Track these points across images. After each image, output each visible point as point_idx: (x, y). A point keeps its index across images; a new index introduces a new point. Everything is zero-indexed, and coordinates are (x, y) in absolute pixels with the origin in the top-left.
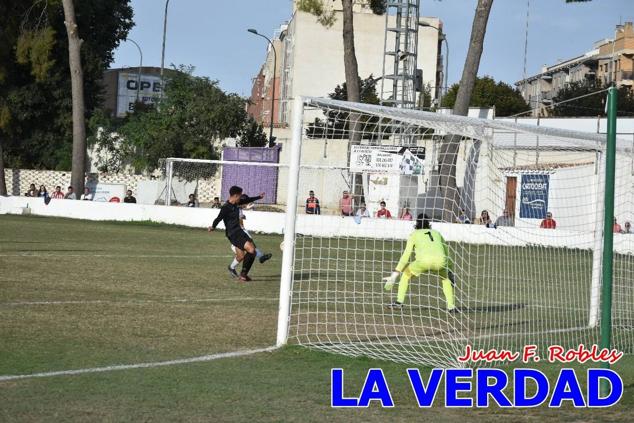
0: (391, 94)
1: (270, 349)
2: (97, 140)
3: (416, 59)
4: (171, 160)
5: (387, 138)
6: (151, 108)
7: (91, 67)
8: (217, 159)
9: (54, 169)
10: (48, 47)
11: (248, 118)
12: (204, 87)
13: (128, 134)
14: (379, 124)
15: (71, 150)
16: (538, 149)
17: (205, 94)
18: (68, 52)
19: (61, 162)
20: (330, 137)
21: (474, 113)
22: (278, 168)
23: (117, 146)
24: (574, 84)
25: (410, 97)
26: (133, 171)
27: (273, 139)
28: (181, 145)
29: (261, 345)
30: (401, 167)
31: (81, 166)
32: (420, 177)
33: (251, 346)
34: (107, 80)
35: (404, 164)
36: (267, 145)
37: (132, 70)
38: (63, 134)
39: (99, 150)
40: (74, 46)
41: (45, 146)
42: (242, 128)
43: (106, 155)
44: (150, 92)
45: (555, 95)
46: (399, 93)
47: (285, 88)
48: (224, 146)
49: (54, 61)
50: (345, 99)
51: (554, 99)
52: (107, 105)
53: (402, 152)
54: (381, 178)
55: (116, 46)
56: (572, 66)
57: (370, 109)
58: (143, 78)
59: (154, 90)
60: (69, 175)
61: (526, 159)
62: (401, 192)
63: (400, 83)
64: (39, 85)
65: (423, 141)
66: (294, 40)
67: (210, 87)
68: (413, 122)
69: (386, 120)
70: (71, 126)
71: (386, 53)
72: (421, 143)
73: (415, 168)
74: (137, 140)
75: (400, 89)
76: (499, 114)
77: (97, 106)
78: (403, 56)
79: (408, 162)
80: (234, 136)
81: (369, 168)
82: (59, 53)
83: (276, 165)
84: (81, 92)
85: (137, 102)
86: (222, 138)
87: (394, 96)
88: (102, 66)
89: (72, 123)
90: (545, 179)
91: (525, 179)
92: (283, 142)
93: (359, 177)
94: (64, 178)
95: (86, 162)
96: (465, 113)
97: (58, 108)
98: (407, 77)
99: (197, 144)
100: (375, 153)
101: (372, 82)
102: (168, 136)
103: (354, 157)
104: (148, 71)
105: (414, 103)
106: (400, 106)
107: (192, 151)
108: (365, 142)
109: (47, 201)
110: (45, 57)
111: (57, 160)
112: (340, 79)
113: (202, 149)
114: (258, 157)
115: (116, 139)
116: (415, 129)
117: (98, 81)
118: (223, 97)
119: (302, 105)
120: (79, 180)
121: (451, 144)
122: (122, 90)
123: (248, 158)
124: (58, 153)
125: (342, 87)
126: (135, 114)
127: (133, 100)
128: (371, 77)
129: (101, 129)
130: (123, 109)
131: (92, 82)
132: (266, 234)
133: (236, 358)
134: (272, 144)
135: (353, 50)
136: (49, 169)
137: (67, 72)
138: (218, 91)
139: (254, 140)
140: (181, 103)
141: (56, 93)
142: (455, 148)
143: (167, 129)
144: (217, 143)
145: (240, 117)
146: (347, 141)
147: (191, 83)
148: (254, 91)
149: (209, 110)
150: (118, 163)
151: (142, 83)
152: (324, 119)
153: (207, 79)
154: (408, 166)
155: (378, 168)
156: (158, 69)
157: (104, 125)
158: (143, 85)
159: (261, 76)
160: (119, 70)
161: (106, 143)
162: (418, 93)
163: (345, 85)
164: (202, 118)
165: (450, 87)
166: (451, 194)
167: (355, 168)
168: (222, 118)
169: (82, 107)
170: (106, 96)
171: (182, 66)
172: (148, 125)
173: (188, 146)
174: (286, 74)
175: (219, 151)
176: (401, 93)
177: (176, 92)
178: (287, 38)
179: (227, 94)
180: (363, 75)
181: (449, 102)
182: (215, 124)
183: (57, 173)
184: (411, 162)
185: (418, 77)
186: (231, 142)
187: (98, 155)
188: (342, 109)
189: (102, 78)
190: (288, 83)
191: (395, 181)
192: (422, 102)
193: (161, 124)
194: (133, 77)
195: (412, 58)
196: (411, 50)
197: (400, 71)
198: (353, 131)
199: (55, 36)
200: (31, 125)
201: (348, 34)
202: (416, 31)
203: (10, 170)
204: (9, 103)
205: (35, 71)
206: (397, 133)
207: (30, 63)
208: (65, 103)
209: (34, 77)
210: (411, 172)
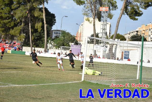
1: (80, 81)
3: (106, 30)
4: (62, 47)
5: (101, 44)
6: (59, 37)
7: (48, 30)
8: (70, 47)
10: (41, 26)
12: (68, 34)
13: (54, 42)
14: (99, 41)
15: (44, 44)
16: (127, 47)
19: (43, 46)
20: (90, 43)
21: (116, 40)
22: (81, 49)
23: (52, 44)
24: (134, 35)
26: (55, 48)
27: (80, 43)
29: (79, 81)
31: (46, 47)
32: (106, 51)
33: (77, 81)
34: (51, 32)
35: (104, 49)
37: (55, 30)
39: (49, 45)
40: (45, 26)
41: (40, 43)
42: (75, 41)
43: (50, 45)
44: (58, 34)
45: (130, 37)
47: (82, 34)
49: (42, 28)
50: (93, 37)
51: (130, 38)
52: (51, 36)
53: (103, 47)
54: (99, 51)
55: (53, 26)
56: (133, 32)
58: (57, 32)
60: (44, 49)
61: (125, 48)
62: (103, 54)
63: (103, 34)
65: (107, 45)
68: (106, 41)
69: (101, 41)
70: (44, 40)
71: (101, 29)
74: (56, 43)
76: (121, 40)
77: (49, 37)
79: (104, 48)
81: (97, 49)
82: (43, 27)
84: (46, 34)
85: (56, 36)
87: (102, 36)
88: (50, 29)
90: (129, 52)
91: (125, 52)
92: (82, 44)
93: (95, 51)
96: (115, 40)
97: (42, 37)
99: (67, 44)
100: (98, 46)
102: (61, 42)
103: (95, 47)
104: (58, 30)
105: (105, 38)
106: (103, 38)
108: (97, 44)
109: (40, 53)
110: (40, 28)
111: (42, 46)
112: (92, 33)
113: (68, 45)
114: (77, 47)
115: (52, 43)
118: (71, 36)
121: (112, 45)
122: (53, 34)
123: (75, 47)
125: (93, 35)
126: (56, 38)
130: (53, 37)
131: (48, 32)
133: (75, 83)
134: (80, 44)
135: (95, 28)
136: (40, 47)
137: (44, 30)
138: (71, 34)
139: (77, 43)
140: (64, 36)
141: (42, 34)
142: (113, 46)
144: (70, 44)
145: (75, 39)
146: (93, 44)
147: (66, 33)
148: (77, 35)
149: (69, 38)
150: (52, 47)
152: (89, 40)
153: (69, 32)
155: (99, 49)
156: (60, 30)
157: (50, 40)
158: (57, 33)
159: (78, 32)
160: (53, 30)
161: (50, 43)
162: (106, 36)
165: (112, 35)
166: (112, 54)
167: (95, 49)
168: (71, 40)
169: (47, 37)
171: (64, 30)
172: (58, 40)
173: (65, 44)
177: (63, 34)
178: (83, 25)
180: (97, 33)
181: (112, 38)
183: (42, 48)
185: (106, 33)
186: (73, 44)
190: (83, 33)
191: (102, 52)
192: (107, 38)
193: (60, 40)
194: (55, 31)
195: (105, 30)
196: (105, 28)
197: (103, 32)
198: (95, 43)
199: (42, 24)
200: (37, 40)
201: (94, 25)
202: (106, 25)
203: (33, 48)
204: (34, 35)
205: (38, 30)
206: (102, 43)
207: (38, 28)
208: (44, 36)
209: (38, 31)
210: (105, 50)
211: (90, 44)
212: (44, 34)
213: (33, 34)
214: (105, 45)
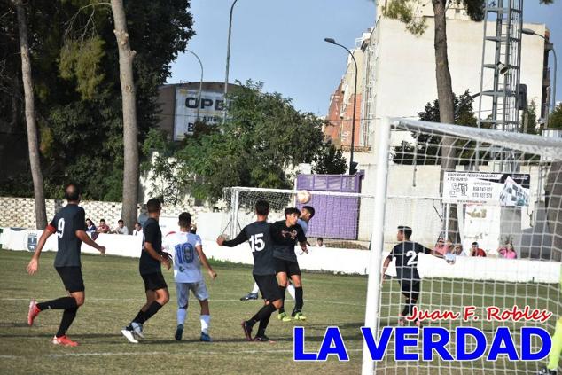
0: (491, 113)
2: (152, 167)
3: (519, 73)
4: (236, 190)
5: (486, 164)
6: (215, 129)
7: (144, 82)
8: (289, 187)
9: (102, 200)
10: (96, 59)
11: (326, 141)
12: (275, 106)
13: (187, 159)
14: (477, 149)
15: (121, 178)
17: (275, 113)
18: (119, 65)
19: (111, 192)
20: (419, 163)
22: (359, 198)
23: (175, 172)
25: (512, 118)
26: (193, 203)
27: (353, 165)
28: (248, 171)
30: (503, 198)
31: (134, 196)
32: (523, 208)
34: (162, 98)
35: (506, 193)
36: (348, 172)
38: (112, 158)
39: (154, 178)
40: (125, 59)
41: (92, 173)
42: (319, 152)
43: (162, 183)
44: (212, 111)
46: (500, 111)
47: (368, 106)
48: (298, 173)
50: (437, 119)
52: (164, 125)
53: (503, 180)
54: (479, 210)
55: (173, 58)
57: (468, 132)
58: (204, 95)
59: (217, 108)
60: (119, 206)
62: (502, 226)
63: (500, 100)
64: (86, 102)
65: (527, 167)
66: (378, 50)
67: (282, 105)
68: (517, 147)
69: (485, 145)
70: (121, 150)
71: (484, 66)
72: (524, 170)
73: (518, 198)
74: (197, 167)
75: (500, 107)
77: (152, 126)
78: (504, 69)
79: (510, 192)
80: (308, 161)
81: (465, 198)
83: (357, 195)
84: (133, 111)
85: (197, 122)
86: (295, 164)
87: (494, 115)
88: (158, 81)
89: (123, 146)
92: (365, 168)
93: (453, 209)
94: (114, 209)
95: (139, 191)
97: (107, 129)
98: (508, 93)
99: (266, 170)
100: (472, 181)
101: (468, 98)
102: (232, 162)
103: (448, 185)
104: (209, 86)
105: (516, 123)
106: (500, 127)
107: (261, 178)
108: (460, 168)
110: (92, 71)
111: (106, 189)
112: (431, 95)
113: (272, 177)
114: (336, 186)
115: (173, 165)
116: (518, 155)
117: (153, 99)
118: (296, 118)
119: (388, 127)
120: (130, 212)
121: (560, 170)
122: (180, 108)
123: (324, 187)
124: (107, 181)
125: (433, 105)
126: (195, 136)
127: (193, 120)
128: (467, 93)
129: (156, 154)
130: (180, 131)
131: (146, 100)
132: (346, 275)
134: (353, 171)
135: (446, 63)
136: (96, 199)
137: (117, 89)
138: (291, 109)
139: (332, 166)
140: (248, 124)
141: (105, 113)
143: (232, 154)
144: (289, 170)
145: (317, 138)
146: (437, 168)
147: (260, 100)
148: (332, 109)
149: (281, 132)
150: (175, 192)
151: (203, 100)
152: (413, 142)
153: (278, 96)
154: (509, 197)
155: (476, 199)
156: (221, 86)
157: (160, 149)
158: (204, 103)
159: (340, 93)
160: (177, 85)
161: (162, 169)
162: (521, 112)
163: (436, 103)
164: (274, 140)
165: (558, 105)
168: (296, 142)
169: (135, 128)
170: (161, 116)
171: (249, 82)
172: (209, 152)
173: (256, 173)
174: (369, 90)
175: (291, 178)
176: (501, 112)
177: (242, 110)
178: (369, 48)
179: (300, 113)
180: (458, 91)
181: (557, 123)
182: (287, 147)
183: (106, 204)
184: (514, 191)
185: (521, 93)
186: (305, 168)
187: (152, 185)
188: (435, 132)
189: (157, 95)
190: (371, 101)
191: (495, 214)
192: (526, 122)
193: (225, 148)
194: (192, 93)
195: (514, 72)
196: (513, 62)
197: (501, 87)
198: (447, 158)
199: (104, 47)
200: (76, 149)
201: (441, 44)
202: (519, 41)
203: (52, 201)
204: (51, 123)
205: (81, 87)
206: (498, 158)
207: (75, 78)
208: (115, 123)
209: (80, 94)
210: (513, 203)
211: (418, 167)
212: (121, 115)
213: (46, 117)
214: (518, 169)
